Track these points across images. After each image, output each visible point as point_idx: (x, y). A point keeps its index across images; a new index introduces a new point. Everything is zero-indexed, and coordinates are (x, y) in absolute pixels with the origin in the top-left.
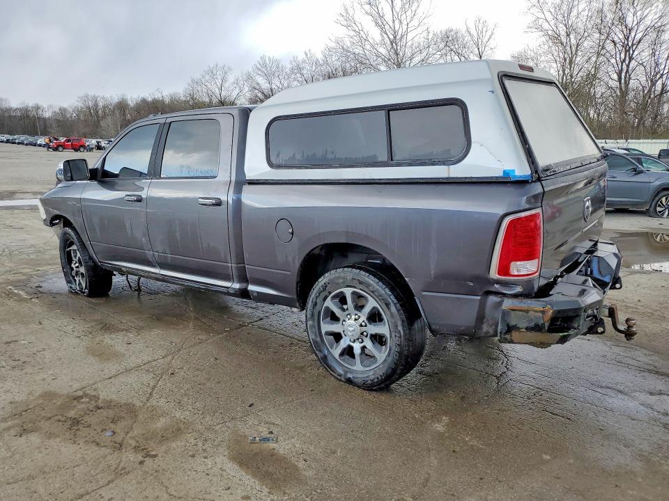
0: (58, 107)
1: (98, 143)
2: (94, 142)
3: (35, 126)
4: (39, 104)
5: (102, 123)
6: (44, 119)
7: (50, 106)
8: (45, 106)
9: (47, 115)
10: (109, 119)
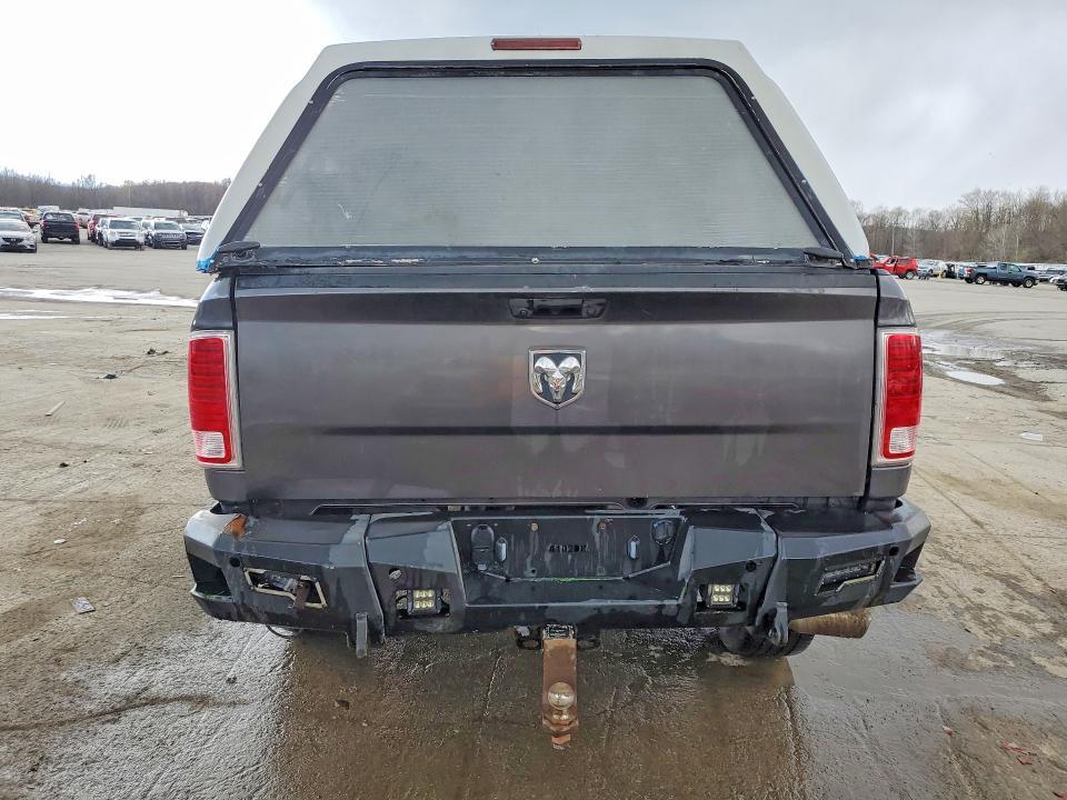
0: (928, 212)
1: (949, 267)
2: (942, 265)
3: (888, 243)
4: (903, 208)
5: (991, 237)
6: (905, 231)
7: (918, 211)
8: (910, 210)
9: (911, 224)
10: (1004, 230)
